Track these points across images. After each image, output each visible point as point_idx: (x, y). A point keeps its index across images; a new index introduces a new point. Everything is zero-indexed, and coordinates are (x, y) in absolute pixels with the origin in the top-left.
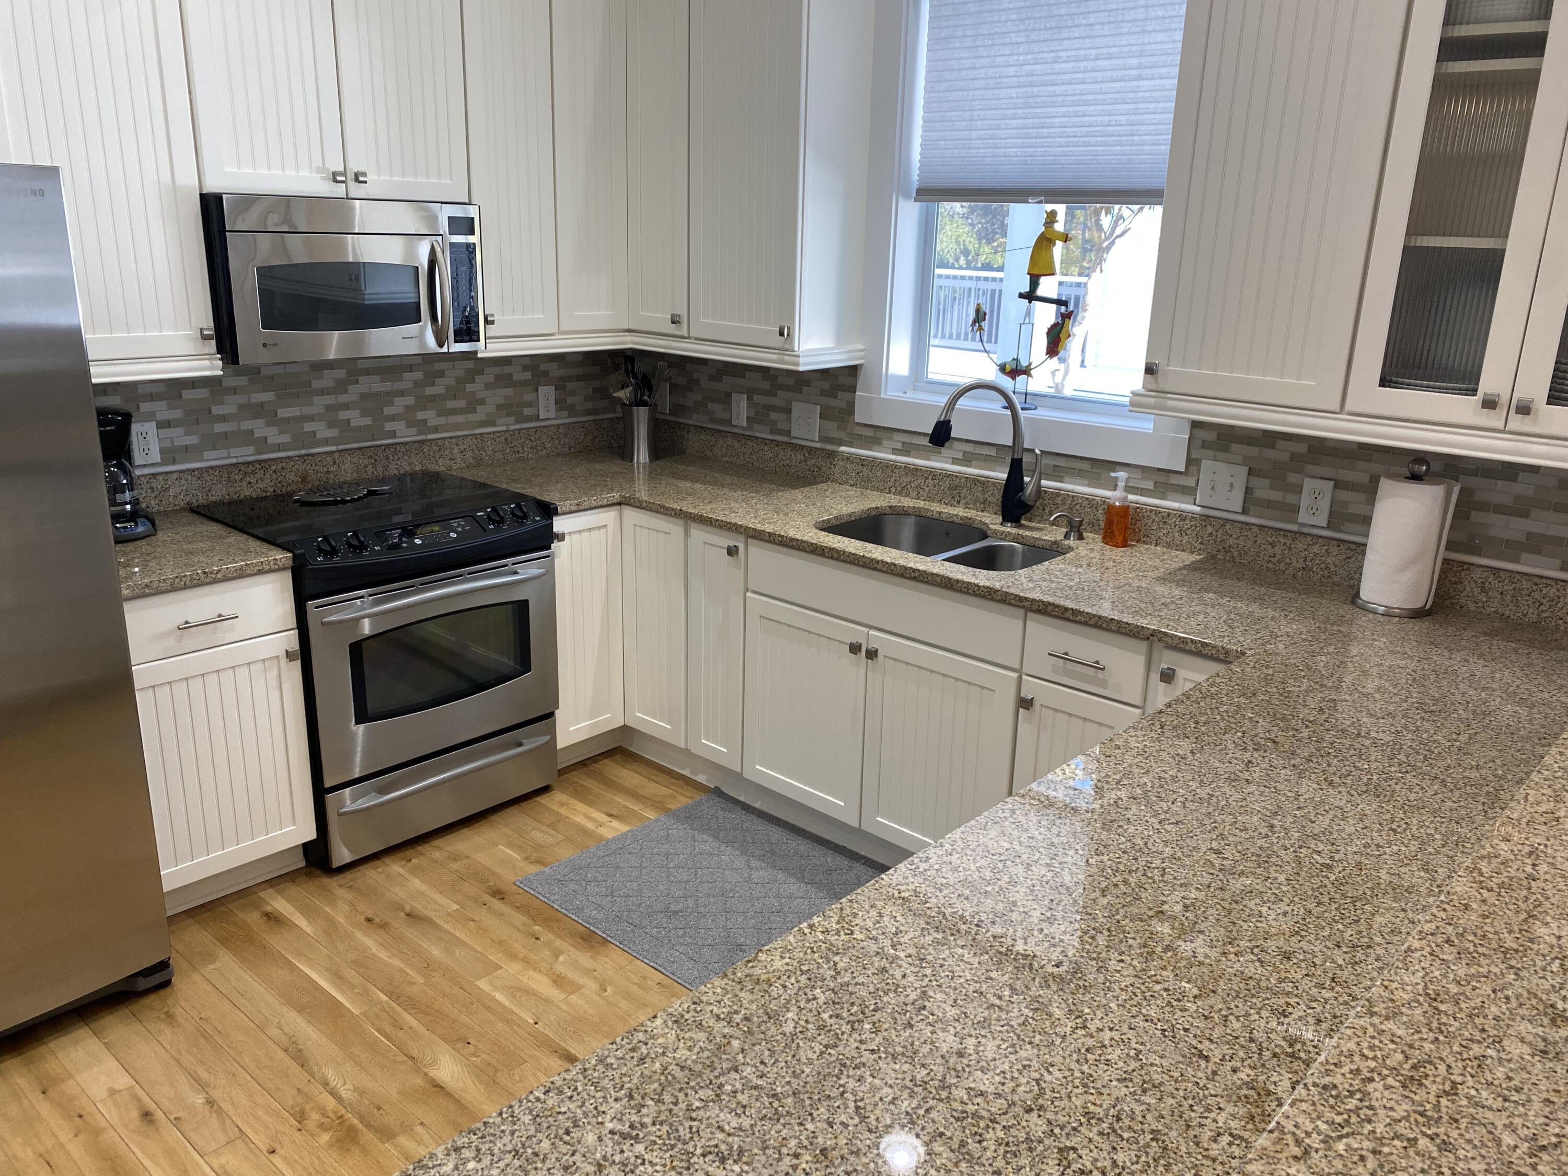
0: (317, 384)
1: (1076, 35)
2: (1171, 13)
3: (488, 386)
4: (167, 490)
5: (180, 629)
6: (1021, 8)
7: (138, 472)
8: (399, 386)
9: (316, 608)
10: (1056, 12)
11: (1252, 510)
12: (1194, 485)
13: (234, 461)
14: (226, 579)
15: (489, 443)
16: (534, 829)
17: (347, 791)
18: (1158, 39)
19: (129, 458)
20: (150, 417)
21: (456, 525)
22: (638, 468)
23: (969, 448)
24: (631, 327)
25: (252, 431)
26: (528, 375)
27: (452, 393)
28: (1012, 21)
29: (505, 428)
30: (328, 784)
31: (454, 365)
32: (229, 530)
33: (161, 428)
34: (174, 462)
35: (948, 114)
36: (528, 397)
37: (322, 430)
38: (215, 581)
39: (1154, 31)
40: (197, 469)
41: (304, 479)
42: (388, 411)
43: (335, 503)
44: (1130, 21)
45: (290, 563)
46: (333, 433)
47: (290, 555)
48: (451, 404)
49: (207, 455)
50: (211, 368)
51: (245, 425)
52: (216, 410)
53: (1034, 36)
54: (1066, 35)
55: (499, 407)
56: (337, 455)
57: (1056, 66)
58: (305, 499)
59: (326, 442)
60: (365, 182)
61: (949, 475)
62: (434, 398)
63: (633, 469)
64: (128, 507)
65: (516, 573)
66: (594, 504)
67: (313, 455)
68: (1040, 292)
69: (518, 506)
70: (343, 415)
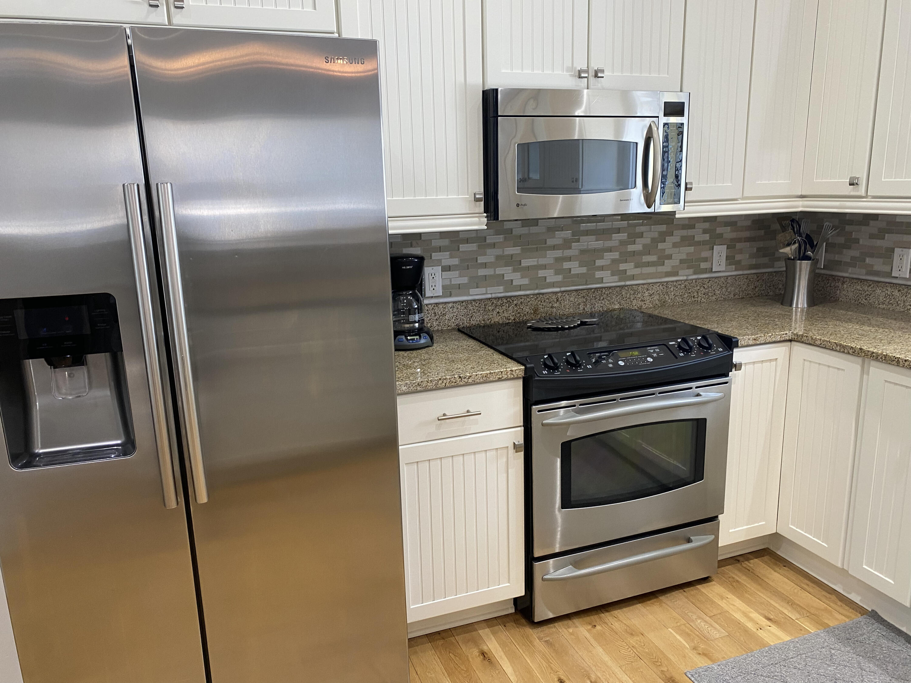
0: (550, 242)
3: (675, 245)
4: (444, 315)
5: (439, 420)
7: (426, 302)
8: (608, 244)
9: (539, 411)
13: (489, 296)
14: (475, 383)
15: (672, 289)
16: (700, 618)
17: (551, 561)
19: (421, 290)
20: (438, 262)
21: (652, 351)
22: (796, 312)
24: (804, 193)
25: (503, 275)
26: (707, 237)
27: (647, 250)
29: (685, 278)
30: (537, 554)
31: (651, 229)
32: (482, 345)
33: (445, 271)
34: (450, 296)
36: (704, 254)
37: (550, 276)
38: (467, 384)
40: (465, 301)
41: (536, 311)
42: (599, 263)
43: (557, 329)
45: (522, 374)
46: (559, 278)
47: (523, 367)
48: (646, 259)
49: (472, 291)
50: (480, 223)
51: (499, 271)
52: (481, 259)
55: (682, 261)
56: (559, 294)
58: (536, 326)
59: (553, 285)
60: (603, 77)
62: (634, 253)
63: (792, 313)
64: (417, 325)
65: (698, 395)
66: (769, 340)
67: (543, 294)
69: (704, 337)
70: (566, 265)
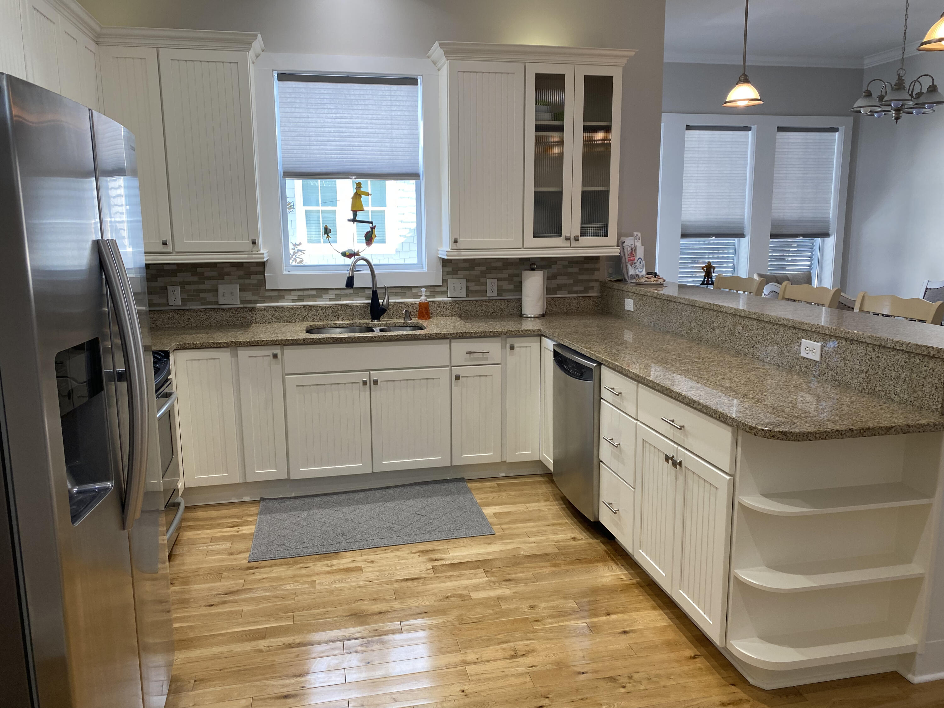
1: (360, 108)
2: (402, 104)
6: (330, 94)
10: (349, 98)
11: (470, 295)
12: (446, 290)
16: (207, 546)
18: (399, 114)
23: (338, 292)
28: (326, 99)
35: (296, 138)
39: (396, 110)
44: (384, 105)
53: (339, 106)
54: (356, 108)
57: (352, 120)
61: (331, 306)
68: (357, 219)
